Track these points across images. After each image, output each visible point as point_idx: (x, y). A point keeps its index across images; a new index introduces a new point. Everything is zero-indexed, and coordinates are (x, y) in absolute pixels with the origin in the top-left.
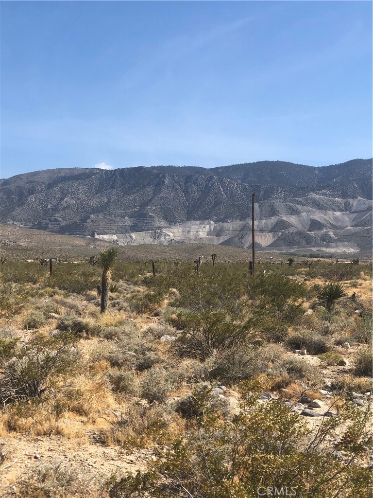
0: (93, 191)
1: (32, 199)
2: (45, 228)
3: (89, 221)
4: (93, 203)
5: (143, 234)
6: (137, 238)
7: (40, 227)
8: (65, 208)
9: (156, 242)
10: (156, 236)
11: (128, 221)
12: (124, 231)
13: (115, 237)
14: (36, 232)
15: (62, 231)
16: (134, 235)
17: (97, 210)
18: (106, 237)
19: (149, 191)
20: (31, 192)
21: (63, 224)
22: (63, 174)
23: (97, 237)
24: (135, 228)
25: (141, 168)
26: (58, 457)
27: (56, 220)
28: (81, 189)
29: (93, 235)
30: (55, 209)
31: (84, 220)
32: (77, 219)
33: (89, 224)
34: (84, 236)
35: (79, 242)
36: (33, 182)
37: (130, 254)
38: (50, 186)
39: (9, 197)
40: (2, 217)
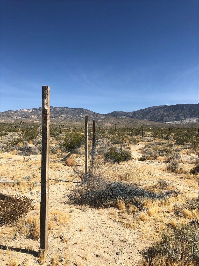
0: (165, 111)
1: (150, 113)
2: (153, 120)
3: (164, 118)
4: (165, 114)
5: (178, 121)
6: (177, 122)
7: (152, 120)
8: (158, 116)
9: (182, 123)
10: (182, 122)
11: (174, 118)
12: (173, 121)
13: (171, 122)
14: (151, 121)
15: (157, 121)
16: (176, 122)
17: (166, 116)
18: (169, 122)
19: (180, 110)
20: (150, 112)
21: (157, 119)
22: (157, 107)
23: (166, 122)
24: (176, 120)
25: (178, 105)
27: (156, 118)
28: (162, 111)
29: (165, 122)
30: (155, 116)
31: (163, 118)
32: (161, 118)
33: (164, 119)
34: (163, 122)
35: (162, 124)
36: (149, 110)
37: (175, 126)
38: (154, 110)
39: (144, 113)
40: (143, 118)
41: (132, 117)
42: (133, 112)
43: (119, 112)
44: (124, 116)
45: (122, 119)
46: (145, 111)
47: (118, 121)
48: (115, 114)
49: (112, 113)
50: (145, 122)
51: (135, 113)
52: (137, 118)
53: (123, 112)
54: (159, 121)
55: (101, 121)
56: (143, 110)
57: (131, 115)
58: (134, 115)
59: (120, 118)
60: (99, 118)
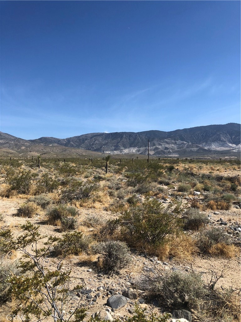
0: (104, 139)
1: (86, 141)
2: (90, 150)
4: (103, 143)
5: (117, 151)
6: (116, 152)
7: (89, 149)
8: (96, 144)
9: (121, 153)
10: (121, 152)
11: (113, 148)
12: (112, 150)
13: (110, 152)
14: (88, 151)
15: (95, 150)
16: (115, 152)
17: (104, 145)
18: (107, 152)
19: (119, 139)
20: (86, 139)
21: (95, 148)
22: (95, 134)
23: (105, 152)
24: (115, 150)
25: (117, 132)
26: (94, 214)
27: (93, 147)
28: (100, 139)
29: (103, 152)
30: (93, 144)
31: (101, 147)
32: (99, 147)
33: (102, 149)
34: (101, 152)
35: (100, 154)
36: (86, 137)
37: (114, 157)
38: (91, 138)
39: (80, 141)
40: (78, 147)
41: (66, 145)
42: (66, 139)
43: (49, 138)
44: (56, 143)
45: (53, 146)
46: (81, 138)
47: (48, 150)
48: (44, 141)
49: (40, 139)
50: (81, 151)
51: (69, 140)
52: (72, 146)
53: (54, 138)
54: (97, 150)
55: (25, 148)
56: (79, 137)
57: (65, 143)
58: (68, 142)
59: (51, 145)
60: (23, 145)
